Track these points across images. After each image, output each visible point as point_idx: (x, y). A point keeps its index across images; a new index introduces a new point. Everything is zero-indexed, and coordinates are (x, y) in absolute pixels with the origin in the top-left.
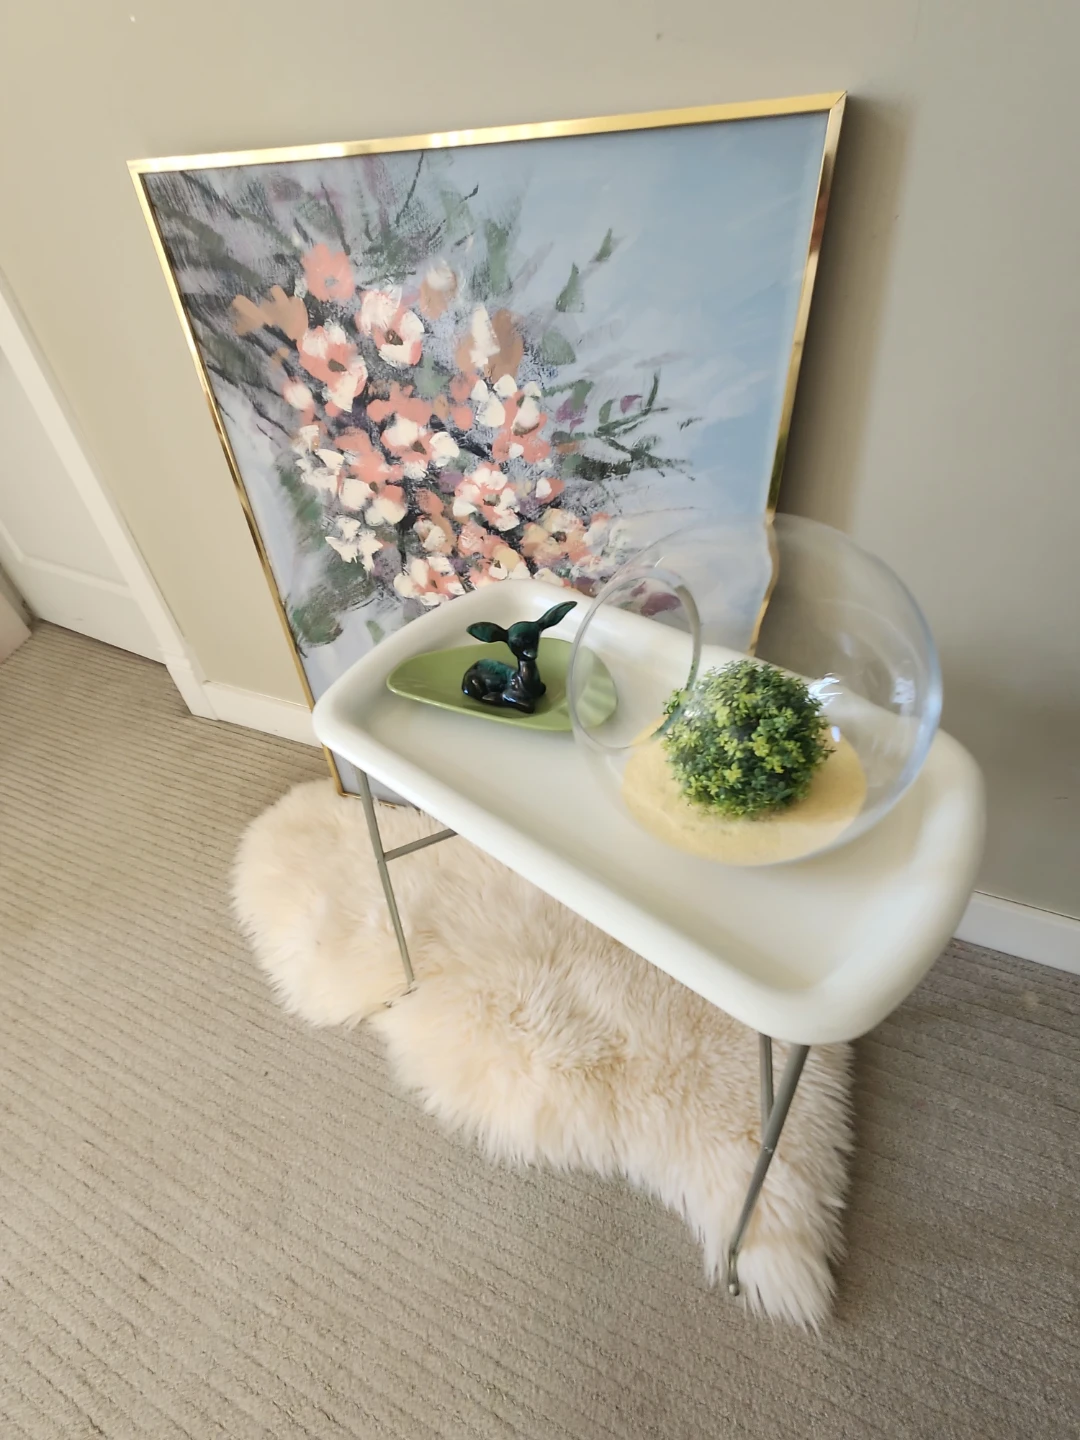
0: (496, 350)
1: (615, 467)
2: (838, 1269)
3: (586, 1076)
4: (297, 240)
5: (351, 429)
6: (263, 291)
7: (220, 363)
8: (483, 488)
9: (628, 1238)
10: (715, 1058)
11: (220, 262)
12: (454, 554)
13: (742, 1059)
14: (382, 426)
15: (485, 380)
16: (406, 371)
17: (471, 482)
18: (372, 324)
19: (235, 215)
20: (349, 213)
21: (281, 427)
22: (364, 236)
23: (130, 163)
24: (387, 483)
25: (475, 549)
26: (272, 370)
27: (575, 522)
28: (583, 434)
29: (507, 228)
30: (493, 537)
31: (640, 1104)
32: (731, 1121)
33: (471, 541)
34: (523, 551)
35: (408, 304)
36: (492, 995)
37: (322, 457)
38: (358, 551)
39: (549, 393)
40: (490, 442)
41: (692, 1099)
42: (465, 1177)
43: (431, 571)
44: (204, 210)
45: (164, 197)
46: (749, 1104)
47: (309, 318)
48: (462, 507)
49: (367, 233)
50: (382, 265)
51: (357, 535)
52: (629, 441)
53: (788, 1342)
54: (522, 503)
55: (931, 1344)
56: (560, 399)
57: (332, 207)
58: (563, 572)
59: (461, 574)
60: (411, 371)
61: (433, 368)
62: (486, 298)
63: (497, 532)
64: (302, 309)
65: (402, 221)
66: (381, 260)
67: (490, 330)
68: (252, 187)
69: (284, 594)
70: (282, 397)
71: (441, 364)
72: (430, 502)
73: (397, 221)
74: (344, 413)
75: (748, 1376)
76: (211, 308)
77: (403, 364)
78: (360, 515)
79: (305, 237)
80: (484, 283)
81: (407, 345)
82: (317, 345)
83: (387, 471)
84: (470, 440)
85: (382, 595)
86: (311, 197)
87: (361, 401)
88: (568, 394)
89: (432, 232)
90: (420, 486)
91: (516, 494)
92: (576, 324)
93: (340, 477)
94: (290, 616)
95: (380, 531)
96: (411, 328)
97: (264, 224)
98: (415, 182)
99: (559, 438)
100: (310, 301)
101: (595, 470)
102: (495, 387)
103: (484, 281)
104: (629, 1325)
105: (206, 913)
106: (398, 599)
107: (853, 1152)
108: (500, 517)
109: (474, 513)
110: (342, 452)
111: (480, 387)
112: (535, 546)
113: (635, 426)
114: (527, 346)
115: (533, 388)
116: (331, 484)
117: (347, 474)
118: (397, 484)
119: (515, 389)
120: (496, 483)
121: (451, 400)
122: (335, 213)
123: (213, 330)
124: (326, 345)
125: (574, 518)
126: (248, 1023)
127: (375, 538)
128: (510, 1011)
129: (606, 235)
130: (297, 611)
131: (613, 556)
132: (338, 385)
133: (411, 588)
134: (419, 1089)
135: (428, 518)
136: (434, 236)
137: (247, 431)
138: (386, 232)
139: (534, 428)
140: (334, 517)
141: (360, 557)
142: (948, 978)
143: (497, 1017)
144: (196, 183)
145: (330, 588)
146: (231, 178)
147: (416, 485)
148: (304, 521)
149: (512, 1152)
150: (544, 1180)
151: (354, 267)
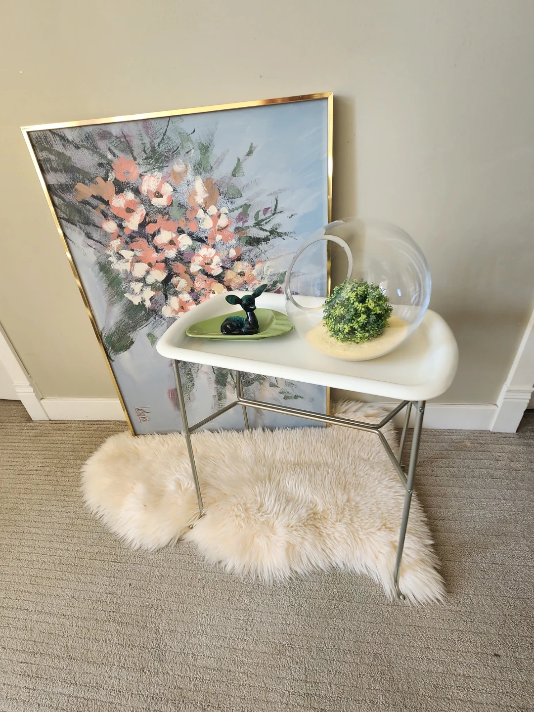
0: (207, 195)
1: (263, 239)
2: (440, 571)
3: (305, 526)
4: (110, 156)
5: (138, 239)
6: (92, 180)
7: (67, 215)
8: (205, 257)
9: (347, 595)
10: (358, 499)
11: (69, 168)
12: (192, 291)
13: (370, 495)
14: (154, 235)
15: (202, 209)
16: (165, 209)
17: (199, 255)
18: (147, 190)
19: (77, 147)
20: (136, 143)
21: (100, 243)
22: (143, 153)
23: (22, 128)
24: (157, 262)
25: (202, 287)
26: (96, 216)
27: (248, 266)
28: (248, 227)
29: (209, 145)
30: (210, 279)
31: (333, 530)
32: (375, 522)
33: (199, 284)
34: (225, 283)
35: (164, 180)
36: (245, 504)
37: (122, 254)
38: (142, 298)
39: (233, 210)
40: (206, 235)
41: (355, 519)
42: (258, 597)
43: (181, 301)
44: (62, 146)
45: (40, 141)
46: (380, 512)
47: (116, 190)
48: (194, 268)
49: (144, 151)
50: (152, 164)
51: (142, 290)
52: (268, 227)
53: (433, 612)
54: (223, 261)
55: (488, 589)
56: (237, 213)
57: (127, 141)
58: (245, 290)
59: (196, 300)
60: (167, 209)
61: (178, 206)
62: (201, 174)
63: (212, 277)
64: (113, 186)
65: (161, 145)
66: (152, 162)
67: (203, 187)
68: (87, 135)
69: (101, 329)
70: (101, 228)
71: (181, 204)
72: (179, 267)
73: (159, 146)
74: (134, 232)
75: (422, 635)
76: (63, 190)
77: (163, 206)
78: (143, 280)
79: (114, 155)
80: (200, 168)
81: (165, 197)
82: (119, 202)
83: (156, 256)
84: (197, 236)
85: (155, 318)
86: (117, 137)
87: (143, 225)
88: (240, 210)
89: (175, 149)
90: (174, 261)
91: (220, 258)
92: (240, 181)
93: (132, 262)
94: (104, 340)
95: (154, 287)
96: (167, 189)
97: (93, 150)
98: (166, 129)
99: (238, 230)
100: (116, 182)
101: (255, 242)
102: (207, 211)
103: (200, 167)
104: (362, 634)
105: (69, 514)
106: (164, 319)
108: (213, 269)
109: (201, 270)
110: (133, 250)
111: (201, 212)
112: (230, 280)
113: (270, 220)
114: (221, 192)
115: (224, 210)
116: (127, 267)
117: (136, 260)
118: (162, 262)
119: (217, 211)
120: (211, 254)
121: (187, 219)
122: (128, 144)
123: (64, 200)
124: (124, 201)
125: (247, 264)
126: (111, 563)
127: (151, 290)
128: (257, 508)
129: (250, 145)
130: (108, 336)
131: (266, 278)
132: (131, 219)
133: (171, 312)
134: (220, 562)
135: (178, 276)
136: (176, 150)
137: (81, 247)
138: (153, 150)
139: (226, 227)
140: (129, 283)
141: (143, 301)
142: (435, 444)
143: (251, 513)
144: (57, 134)
145: (127, 320)
146: (76, 132)
147: (171, 261)
148: (112, 288)
149: (278, 575)
150: (298, 584)
151: (138, 166)
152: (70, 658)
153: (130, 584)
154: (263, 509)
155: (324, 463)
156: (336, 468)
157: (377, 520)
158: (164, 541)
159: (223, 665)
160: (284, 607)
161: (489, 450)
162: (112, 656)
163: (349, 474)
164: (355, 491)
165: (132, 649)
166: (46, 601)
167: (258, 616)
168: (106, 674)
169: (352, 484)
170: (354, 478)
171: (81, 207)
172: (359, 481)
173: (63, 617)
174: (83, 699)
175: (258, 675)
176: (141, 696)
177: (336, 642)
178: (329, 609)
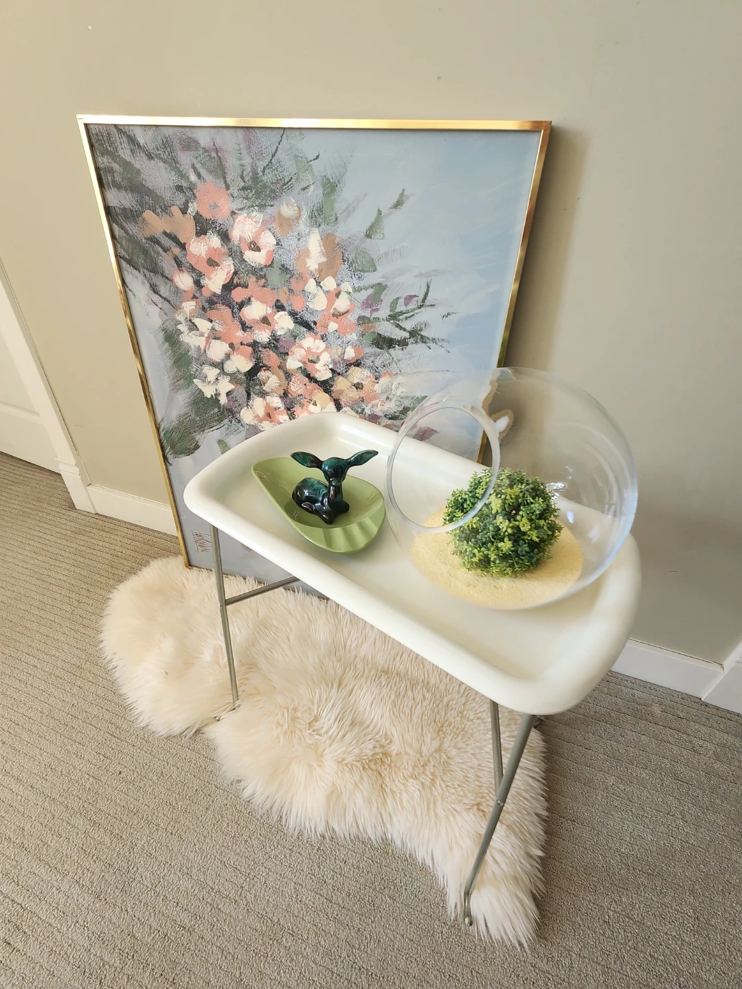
0: (324, 259)
1: (398, 341)
2: (540, 901)
3: (364, 768)
4: (193, 178)
5: (220, 306)
6: (166, 209)
7: (129, 255)
8: (309, 350)
9: (392, 888)
10: (453, 752)
11: (136, 187)
12: (285, 395)
13: (472, 751)
14: (242, 305)
15: (315, 279)
16: (261, 269)
17: (301, 347)
18: (240, 236)
19: (150, 157)
20: (231, 163)
21: (169, 302)
22: (240, 179)
23: (78, 116)
24: (242, 344)
25: (299, 392)
26: (166, 263)
27: (370, 377)
28: (379, 318)
29: (337, 182)
30: (313, 384)
31: (402, 787)
32: (466, 797)
33: (298, 386)
34: (333, 395)
35: (265, 225)
36: (295, 710)
37: (196, 324)
38: (217, 390)
39: (359, 290)
40: (315, 320)
41: (438, 781)
42: (272, 847)
43: (268, 406)
44: (129, 152)
45: (101, 141)
46: (477, 783)
47: (196, 229)
48: (293, 363)
49: (242, 177)
50: (251, 198)
51: (217, 379)
52: (409, 325)
53: (506, 959)
54: (335, 362)
55: (604, 953)
56: (364, 295)
57: (220, 158)
58: (360, 410)
59: (289, 409)
60: (265, 270)
61: (280, 269)
62: (320, 226)
63: (316, 381)
64: (192, 223)
65: (267, 171)
66: (250, 195)
67: (320, 246)
68: (165, 140)
69: (159, 418)
70: (172, 281)
71: (286, 266)
72: (270, 357)
73: (263, 171)
74: (215, 294)
76: (127, 217)
77: (260, 264)
78: (220, 365)
79: (199, 176)
80: (319, 216)
81: (263, 252)
82: (199, 248)
83: (242, 336)
84: (302, 318)
85: (231, 422)
86: (205, 150)
87: (228, 287)
88: (370, 291)
89: (286, 181)
90: (265, 348)
91: (330, 357)
92: (377, 247)
93: (208, 338)
94: (162, 434)
95: (233, 378)
96: (268, 241)
97: (170, 165)
98: (277, 147)
99: (362, 320)
100: (198, 218)
101: (385, 343)
102: (321, 284)
105: (79, 652)
106: (242, 425)
107: (547, 817)
108: (319, 371)
109: (301, 368)
110: (211, 321)
111: (312, 284)
112: (341, 392)
113: (413, 315)
114: (345, 258)
115: (347, 286)
116: (201, 342)
117: (213, 336)
118: (248, 345)
119: (335, 287)
120: (318, 348)
121: (291, 290)
122: (221, 162)
123: (126, 232)
124: (207, 248)
125: (369, 374)
126: (108, 735)
127: (230, 381)
128: (308, 721)
129: (401, 192)
130: (167, 431)
131: (393, 400)
132: (212, 276)
133: (252, 418)
134: (239, 781)
135: (268, 370)
136: (287, 183)
137: (144, 303)
138: (255, 177)
139: (346, 313)
140: (201, 365)
141: (217, 395)
142: (604, 695)
143: (298, 726)
144: (125, 133)
145: (193, 416)
146: (150, 132)
147: (262, 347)
148: (179, 367)
149: (308, 826)
150: (331, 846)
151: (231, 198)
152: (22, 846)
153: (120, 772)
154: (317, 725)
155: (423, 681)
156: (438, 696)
157: (469, 795)
158: (178, 727)
159: (197, 925)
160: (302, 874)
161: (689, 731)
162: (69, 862)
163: (453, 711)
164: (452, 740)
165: (95, 861)
166: (17, 761)
167: (264, 874)
168: (55, 884)
169: (452, 727)
170: (458, 719)
171: (147, 245)
172: (463, 725)
173: (30, 789)
174: (19, 906)
175: (236, 957)
176: (86, 929)
177: (354, 950)
178: (361, 900)
